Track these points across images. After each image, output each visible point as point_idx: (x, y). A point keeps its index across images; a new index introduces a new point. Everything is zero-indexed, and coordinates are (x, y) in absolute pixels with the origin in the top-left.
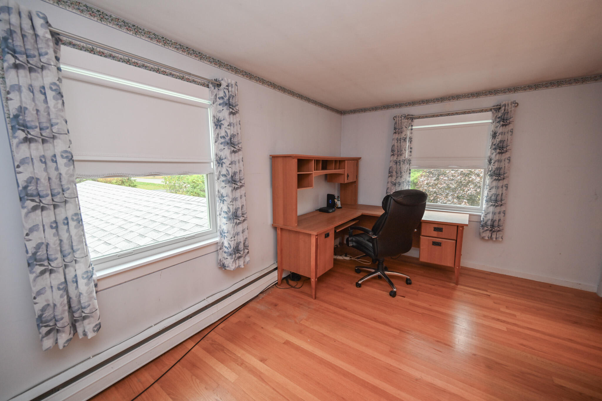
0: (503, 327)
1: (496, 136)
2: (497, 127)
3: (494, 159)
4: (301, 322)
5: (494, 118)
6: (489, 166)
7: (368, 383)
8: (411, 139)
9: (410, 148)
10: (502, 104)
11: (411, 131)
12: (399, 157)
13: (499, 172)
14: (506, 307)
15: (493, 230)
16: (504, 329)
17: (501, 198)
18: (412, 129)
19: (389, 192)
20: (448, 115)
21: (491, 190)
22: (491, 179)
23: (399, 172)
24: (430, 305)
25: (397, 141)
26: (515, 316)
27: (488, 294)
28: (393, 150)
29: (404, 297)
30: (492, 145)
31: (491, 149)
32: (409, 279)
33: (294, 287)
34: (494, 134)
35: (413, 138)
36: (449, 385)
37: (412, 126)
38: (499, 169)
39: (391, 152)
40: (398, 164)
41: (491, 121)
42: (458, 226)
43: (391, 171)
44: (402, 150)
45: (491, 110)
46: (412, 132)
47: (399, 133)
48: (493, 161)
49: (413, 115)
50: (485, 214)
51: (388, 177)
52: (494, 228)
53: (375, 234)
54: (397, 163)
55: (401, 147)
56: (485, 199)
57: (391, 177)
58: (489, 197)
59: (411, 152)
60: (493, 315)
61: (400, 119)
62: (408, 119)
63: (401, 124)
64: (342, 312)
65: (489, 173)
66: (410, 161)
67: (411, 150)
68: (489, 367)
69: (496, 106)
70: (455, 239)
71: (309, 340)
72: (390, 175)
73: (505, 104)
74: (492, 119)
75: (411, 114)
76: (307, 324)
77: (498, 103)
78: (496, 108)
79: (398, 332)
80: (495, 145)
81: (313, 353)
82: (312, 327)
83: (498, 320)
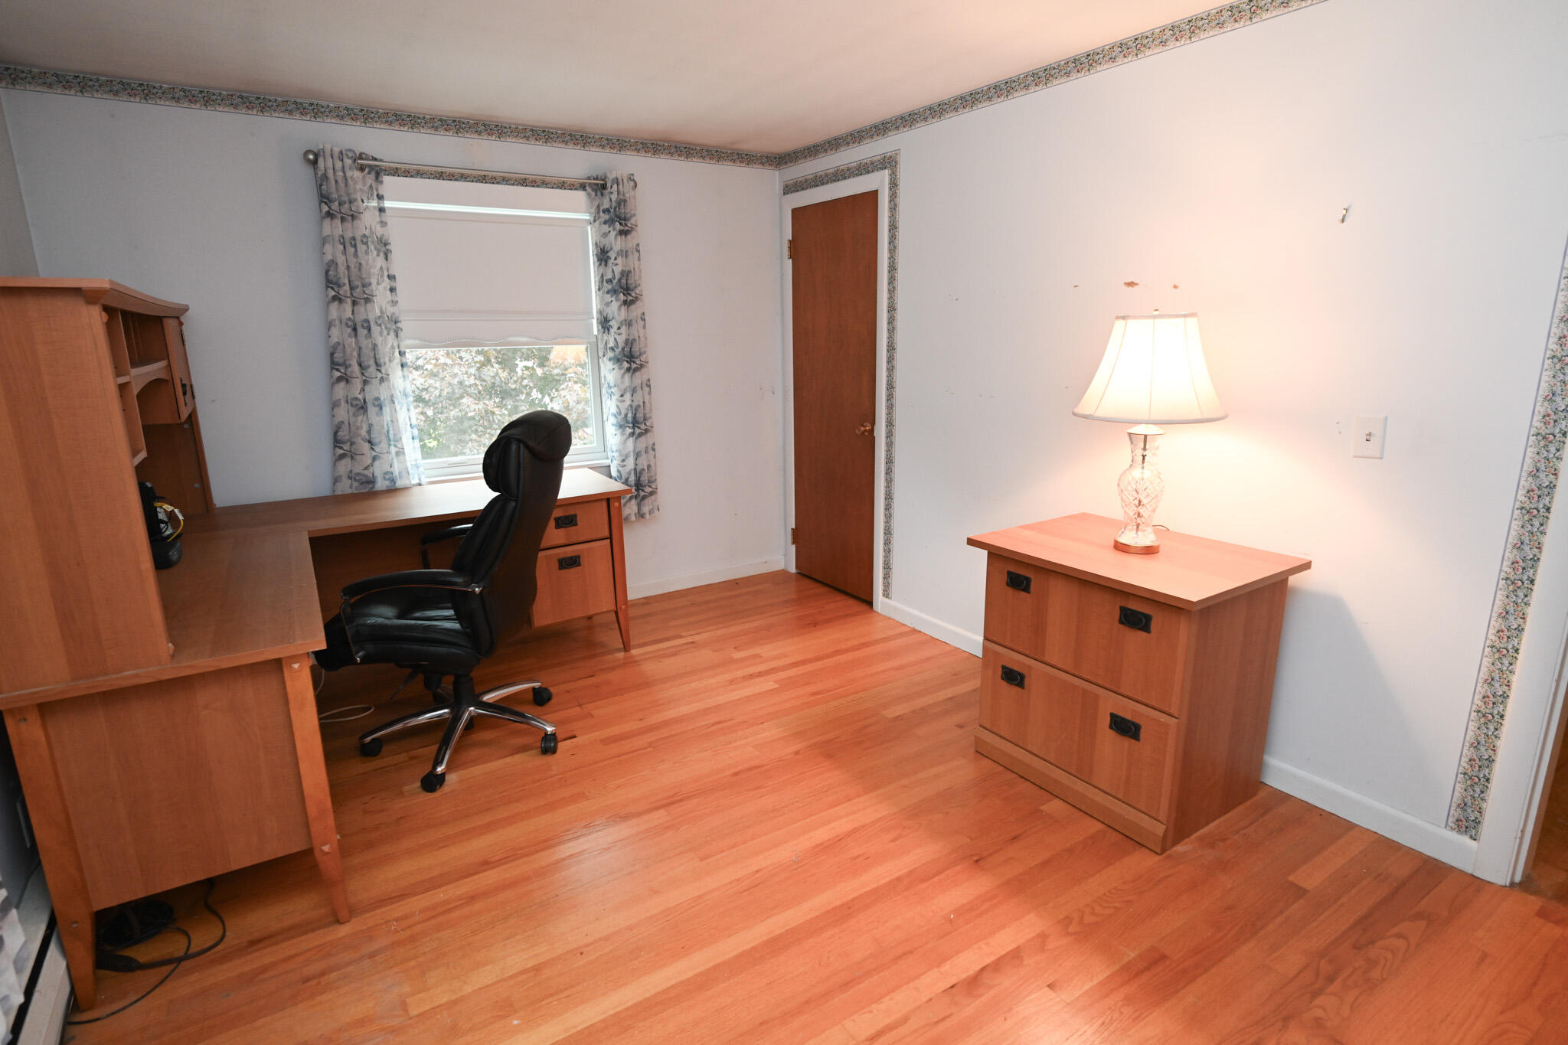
0: (768, 684)
1: (609, 258)
2: (605, 235)
3: (616, 315)
4: (413, 1012)
5: (593, 210)
6: (604, 335)
7: (754, 948)
8: (386, 244)
9: (389, 277)
10: (611, 177)
11: (380, 216)
12: (360, 309)
13: (630, 351)
14: (735, 648)
15: (642, 494)
16: (771, 685)
17: (645, 415)
18: (382, 210)
19: (347, 438)
20: (483, 179)
21: (623, 398)
22: (620, 369)
23: (372, 362)
24: (641, 720)
25: (342, 247)
26: (757, 656)
27: (689, 639)
28: (334, 280)
29: (575, 737)
30: (602, 282)
31: (601, 291)
32: (540, 688)
33: (187, 957)
34: (601, 253)
35: (391, 240)
36: (832, 825)
37: (380, 198)
38: (630, 342)
39: (327, 287)
40: (362, 332)
41: (587, 217)
42: (608, 500)
43: (341, 361)
44: (370, 284)
45: (583, 187)
46: (384, 220)
47: (343, 220)
48: (614, 324)
49: (378, 157)
50: (622, 458)
51: (333, 385)
52: (643, 490)
53: (474, 579)
54: (355, 329)
55: (360, 270)
56: (612, 420)
57: (342, 384)
58: (623, 416)
59: (392, 290)
60: (740, 673)
61: (339, 164)
62: (362, 168)
63: (346, 185)
64: (490, 877)
65: (610, 354)
66: (396, 323)
67: (393, 284)
68: (829, 756)
69: (594, 179)
70: (607, 534)
71: (515, 1022)
72: (338, 374)
73: (617, 179)
74: (590, 213)
75: (371, 152)
76: (441, 995)
77: (600, 173)
78: (595, 184)
79: (662, 812)
80: (609, 281)
81: (575, 1031)
82: (468, 989)
83: (751, 676)
